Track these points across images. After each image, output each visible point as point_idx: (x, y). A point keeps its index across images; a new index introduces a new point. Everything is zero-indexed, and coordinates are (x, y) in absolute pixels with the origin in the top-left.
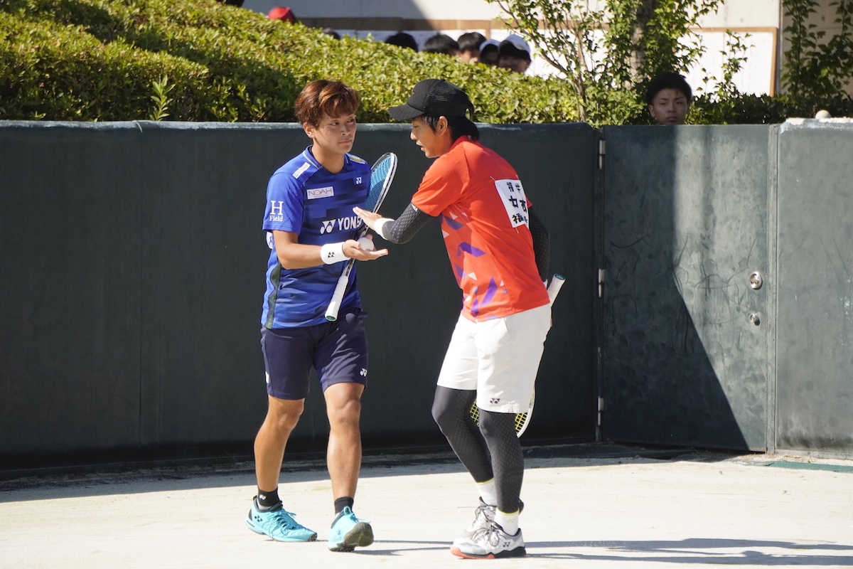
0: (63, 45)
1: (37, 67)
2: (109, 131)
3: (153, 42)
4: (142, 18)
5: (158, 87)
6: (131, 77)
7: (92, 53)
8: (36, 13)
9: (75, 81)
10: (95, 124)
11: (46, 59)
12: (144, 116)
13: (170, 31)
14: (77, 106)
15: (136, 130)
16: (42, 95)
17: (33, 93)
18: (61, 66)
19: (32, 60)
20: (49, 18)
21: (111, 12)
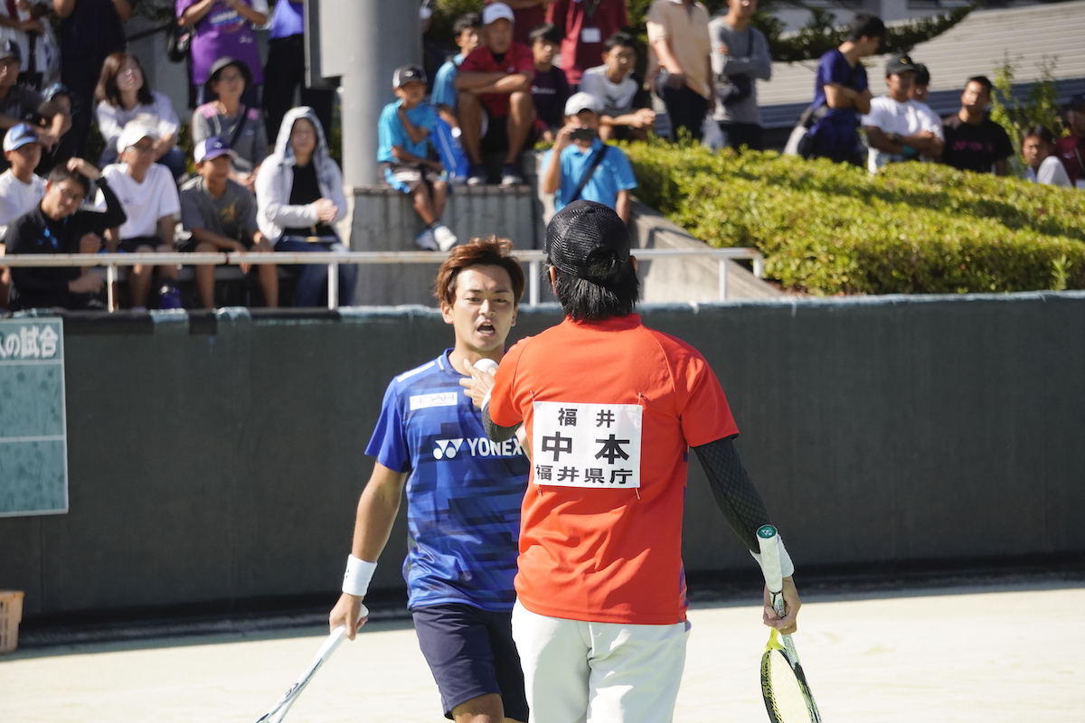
0: (981, 235)
1: (961, 253)
2: (1018, 301)
3: (1052, 229)
4: (1044, 211)
5: (1058, 264)
6: (1036, 257)
7: (1004, 240)
8: (958, 211)
9: (990, 263)
10: (1007, 296)
11: (967, 246)
12: (1046, 287)
13: (1066, 220)
14: (992, 282)
15: (1039, 301)
16: (963, 275)
17: (957, 273)
18: (979, 251)
19: (957, 247)
20: (968, 214)
21: (1018, 207)
